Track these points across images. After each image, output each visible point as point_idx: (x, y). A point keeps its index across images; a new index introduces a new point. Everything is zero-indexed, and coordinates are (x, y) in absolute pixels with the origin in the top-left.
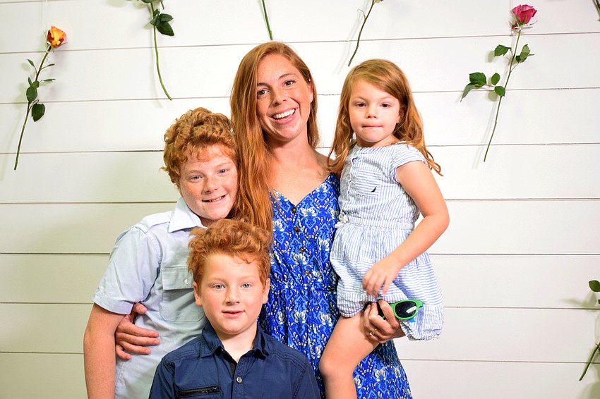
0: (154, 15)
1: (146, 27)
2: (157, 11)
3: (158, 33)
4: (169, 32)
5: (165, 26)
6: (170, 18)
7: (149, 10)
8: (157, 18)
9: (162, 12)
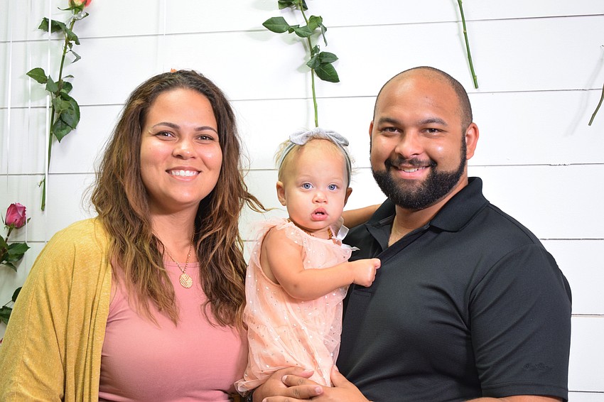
0: (312, 54)
1: (300, 69)
2: (316, 49)
3: (317, 78)
4: (334, 78)
5: (327, 69)
6: (334, 58)
7: (305, 47)
8: (317, 59)
9: (323, 49)
